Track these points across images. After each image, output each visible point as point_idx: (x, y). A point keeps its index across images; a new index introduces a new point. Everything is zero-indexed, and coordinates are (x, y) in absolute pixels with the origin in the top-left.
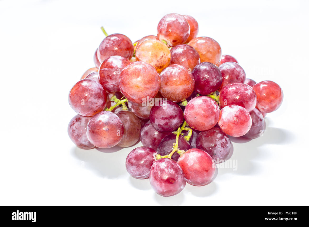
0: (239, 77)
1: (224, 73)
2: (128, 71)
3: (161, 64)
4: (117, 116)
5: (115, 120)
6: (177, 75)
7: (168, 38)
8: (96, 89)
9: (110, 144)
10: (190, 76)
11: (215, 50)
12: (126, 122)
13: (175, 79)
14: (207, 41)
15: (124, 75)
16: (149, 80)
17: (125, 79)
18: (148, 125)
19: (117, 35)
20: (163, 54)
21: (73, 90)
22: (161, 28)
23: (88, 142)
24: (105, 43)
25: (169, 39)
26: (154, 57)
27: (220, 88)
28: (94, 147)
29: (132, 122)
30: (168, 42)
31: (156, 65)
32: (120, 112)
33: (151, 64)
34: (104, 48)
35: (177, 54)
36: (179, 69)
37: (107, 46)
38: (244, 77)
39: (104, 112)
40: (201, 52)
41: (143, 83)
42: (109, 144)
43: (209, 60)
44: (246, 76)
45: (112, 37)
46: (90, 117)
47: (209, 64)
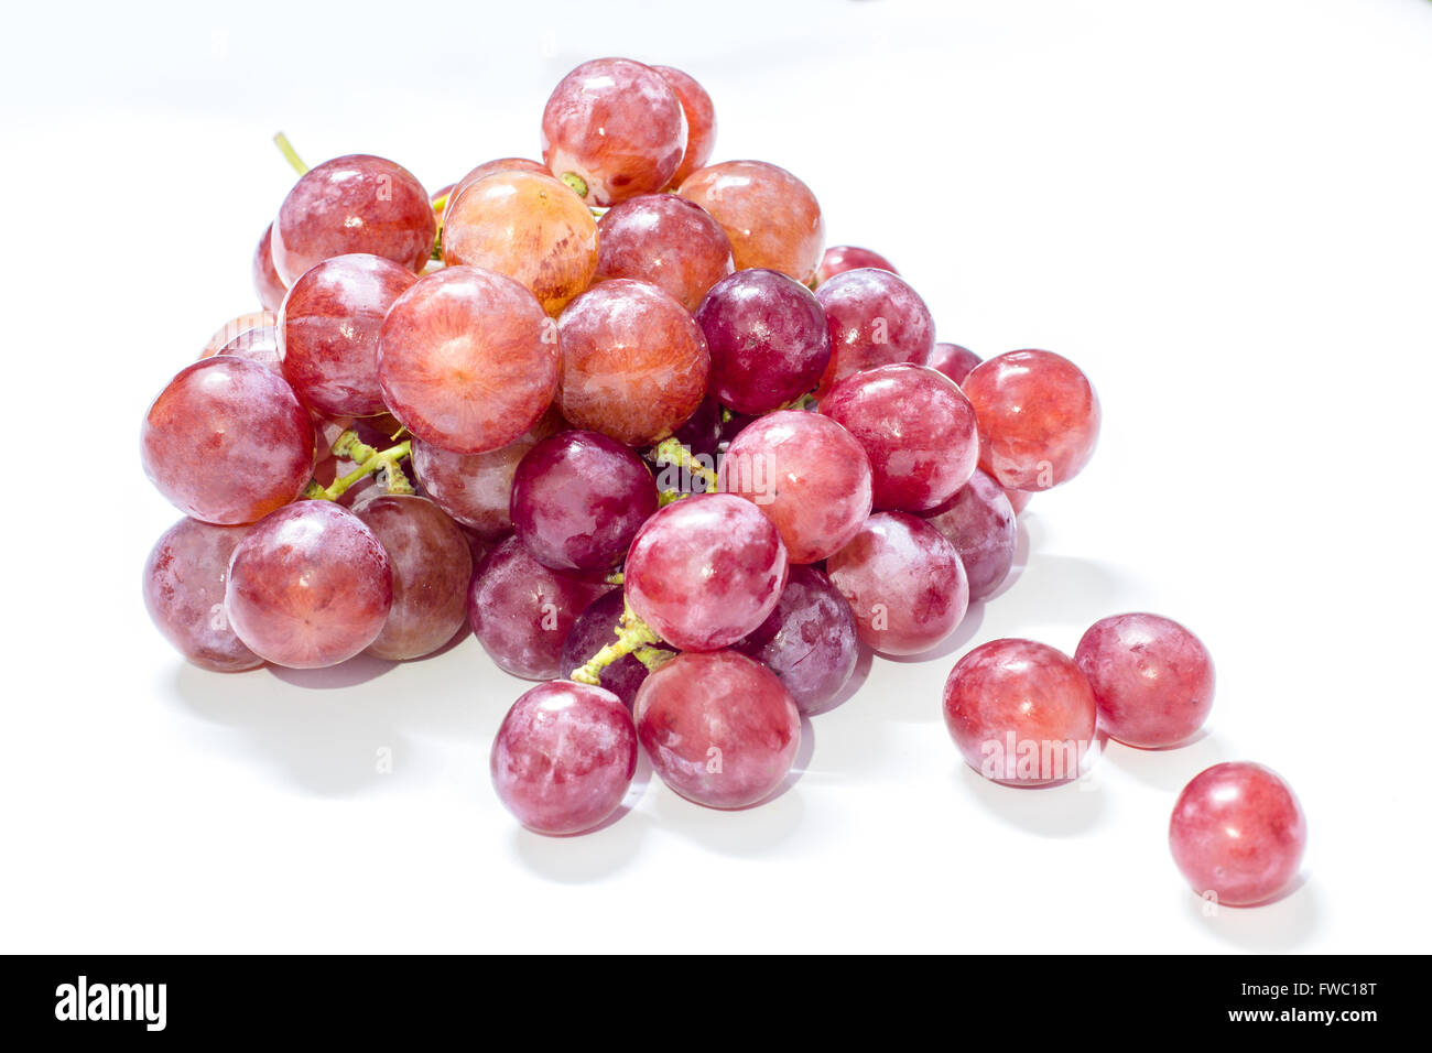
0: (906, 336)
1: (840, 318)
2: (412, 312)
3: (558, 276)
4: (362, 526)
5: (352, 542)
6: (630, 328)
7: (595, 165)
8: (263, 400)
9: (330, 648)
10: (688, 331)
11: (796, 220)
12: (402, 547)
13: (621, 346)
14: (760, 181)
15: (396, 329)
16: (513, 342)
17: (404, 344)
18: (504, 558)
19: (360, 160)
20: (566, 234)
21: (163, 407)
22: (563, 119)
23: (232, 638)
24: (305, 197)
25: (598, 169)
26: (529, 246)
27: (822, 382)
28: (260, 662)
29: (429, 546)
30: (591, 188)
31: (537, 282)
32: (379, 504)
33: (515, 277)
34: (300, 218)
35: (632, 233)
36: (639, 301)
37: (313, 208)
38: (927, 335)
39: (302, 508)
40: (735, 230)
41: (488, 354)
42: (327, 650)
43: (771, 262)
44: (934, 330)
45: (337, 169)
46: (238, 530)
47: (769, 277)
